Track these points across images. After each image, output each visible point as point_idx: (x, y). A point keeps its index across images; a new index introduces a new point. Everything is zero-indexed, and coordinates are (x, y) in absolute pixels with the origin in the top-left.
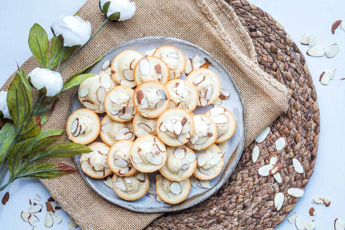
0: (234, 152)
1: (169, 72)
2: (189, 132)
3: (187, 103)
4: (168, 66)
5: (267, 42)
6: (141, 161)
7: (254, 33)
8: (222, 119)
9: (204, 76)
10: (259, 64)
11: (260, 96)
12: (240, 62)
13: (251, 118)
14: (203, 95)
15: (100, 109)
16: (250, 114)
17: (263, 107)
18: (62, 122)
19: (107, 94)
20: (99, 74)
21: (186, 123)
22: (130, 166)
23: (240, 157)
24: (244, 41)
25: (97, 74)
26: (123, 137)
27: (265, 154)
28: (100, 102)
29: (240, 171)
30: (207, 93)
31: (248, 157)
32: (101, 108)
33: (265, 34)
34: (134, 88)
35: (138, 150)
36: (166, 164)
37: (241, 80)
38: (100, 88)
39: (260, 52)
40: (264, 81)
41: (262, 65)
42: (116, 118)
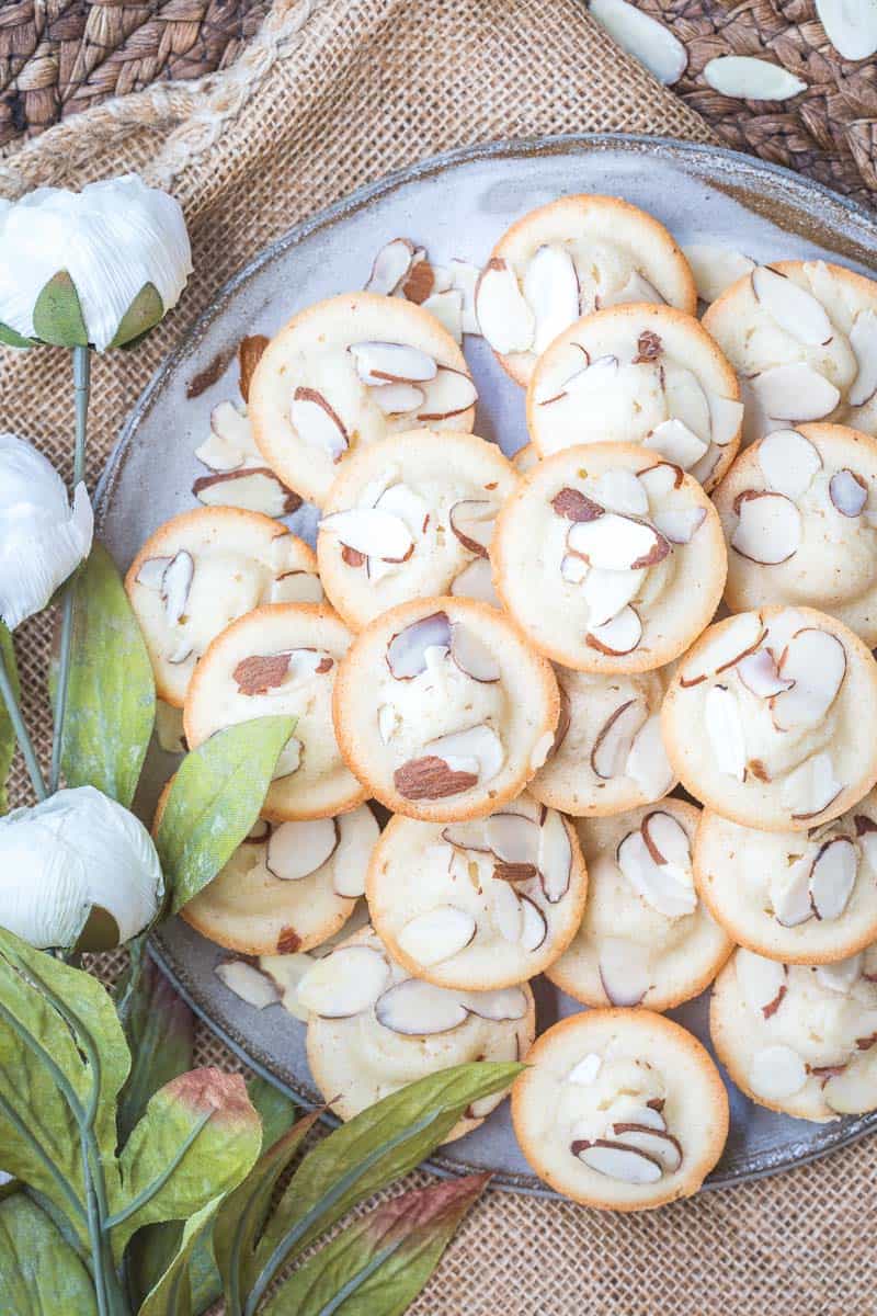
0: (745, 205)
1: (282, 607)
2: (638, 475)
3: (462, 493)
4: (239, 614)
5: (84, 26)
6: (822, 762)
7: (33, 108)
8: (553, 278)
9: (296, 398)
10: (215, 70)
11: (402, 59)
12: (204, 177)
13: (535, 110)
14: (406, 400)
15: (513, 1015)
16: (514, 116)
17: (473, 37)
18: (596, 1232)
19: (415, 978)
20: (305, 1024)
21: (580, 495)
22: (851, 829)
23: (775, 167)
24: (81, 167)
25: (305, 1034)
26: (676, 871)
27: (753, 20)
28: (471, 1013)
29: (857, 171)
30: (397, 372)
31: (771, 125)
32: (503, 1007)
33: (38, 42)
34: (382, 814)
35: (758, 781)
36: (832, 605)
37: (312, 175)
38: (387, 1020)
39: (147, 67)
40: (315, 32)
41: (220, 53)
42: (564, 917)
